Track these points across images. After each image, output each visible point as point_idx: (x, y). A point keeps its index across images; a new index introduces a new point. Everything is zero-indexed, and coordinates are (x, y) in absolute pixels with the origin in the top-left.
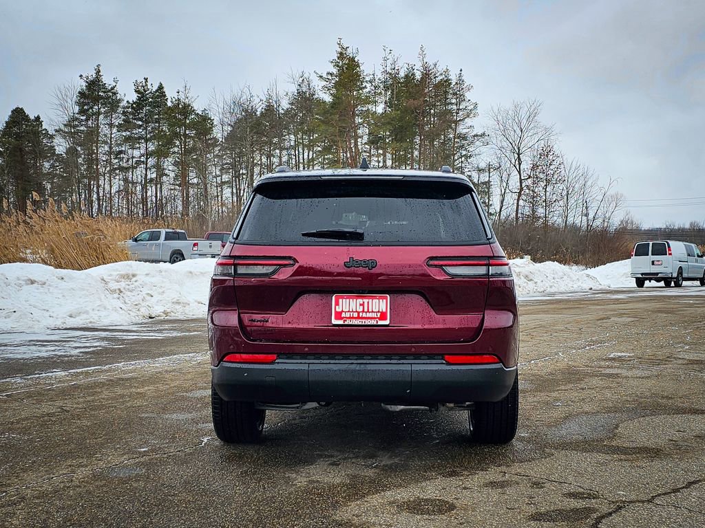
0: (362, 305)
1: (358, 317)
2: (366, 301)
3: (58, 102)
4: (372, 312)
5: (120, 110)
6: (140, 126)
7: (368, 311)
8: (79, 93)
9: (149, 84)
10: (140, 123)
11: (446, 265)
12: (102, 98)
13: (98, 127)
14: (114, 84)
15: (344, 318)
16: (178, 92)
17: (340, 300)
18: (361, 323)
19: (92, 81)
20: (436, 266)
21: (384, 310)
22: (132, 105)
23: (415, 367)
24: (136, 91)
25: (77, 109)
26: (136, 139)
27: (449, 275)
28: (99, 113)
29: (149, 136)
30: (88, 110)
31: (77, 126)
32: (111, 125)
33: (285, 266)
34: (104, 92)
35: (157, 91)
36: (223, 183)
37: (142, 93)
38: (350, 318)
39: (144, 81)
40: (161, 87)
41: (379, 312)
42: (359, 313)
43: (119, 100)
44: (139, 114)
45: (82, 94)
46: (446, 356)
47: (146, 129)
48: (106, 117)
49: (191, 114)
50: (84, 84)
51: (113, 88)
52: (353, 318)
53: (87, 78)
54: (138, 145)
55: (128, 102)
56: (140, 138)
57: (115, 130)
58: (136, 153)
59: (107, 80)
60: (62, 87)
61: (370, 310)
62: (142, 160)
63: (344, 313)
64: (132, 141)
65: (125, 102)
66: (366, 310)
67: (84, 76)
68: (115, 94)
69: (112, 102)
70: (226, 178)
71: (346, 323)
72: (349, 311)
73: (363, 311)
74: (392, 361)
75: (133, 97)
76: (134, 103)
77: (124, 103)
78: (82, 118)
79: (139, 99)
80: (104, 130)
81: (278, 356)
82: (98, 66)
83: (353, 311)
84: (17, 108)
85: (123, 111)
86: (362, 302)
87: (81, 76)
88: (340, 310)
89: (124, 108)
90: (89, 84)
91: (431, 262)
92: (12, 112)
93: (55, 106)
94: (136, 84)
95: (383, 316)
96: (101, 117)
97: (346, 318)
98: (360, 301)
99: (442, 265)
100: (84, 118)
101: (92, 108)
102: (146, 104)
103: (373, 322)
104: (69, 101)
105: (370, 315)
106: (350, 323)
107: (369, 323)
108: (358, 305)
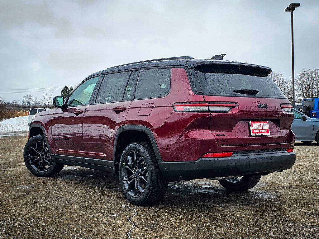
1: (260, 132)
2: (261, 124)
4: (264, 129)
7: (263, 129)
15: (255, 132)
17: (253, 124)
18: (261, 135)
21: (268, 129)
33: (234, 107)
41: (266, 129)
42: (259, 130)
66: (262, 129)
71: (256, 135)
72: (256, 129)
73: (261, 129)
74: (274, 152)
81: (233, 153)
88: (253, 129)
95: (267, 132)
98: (259, 124)
103: (264, 134)
105: (263, 131)
106: (258, 135)
107: (264, 135)
108: (259, 126)
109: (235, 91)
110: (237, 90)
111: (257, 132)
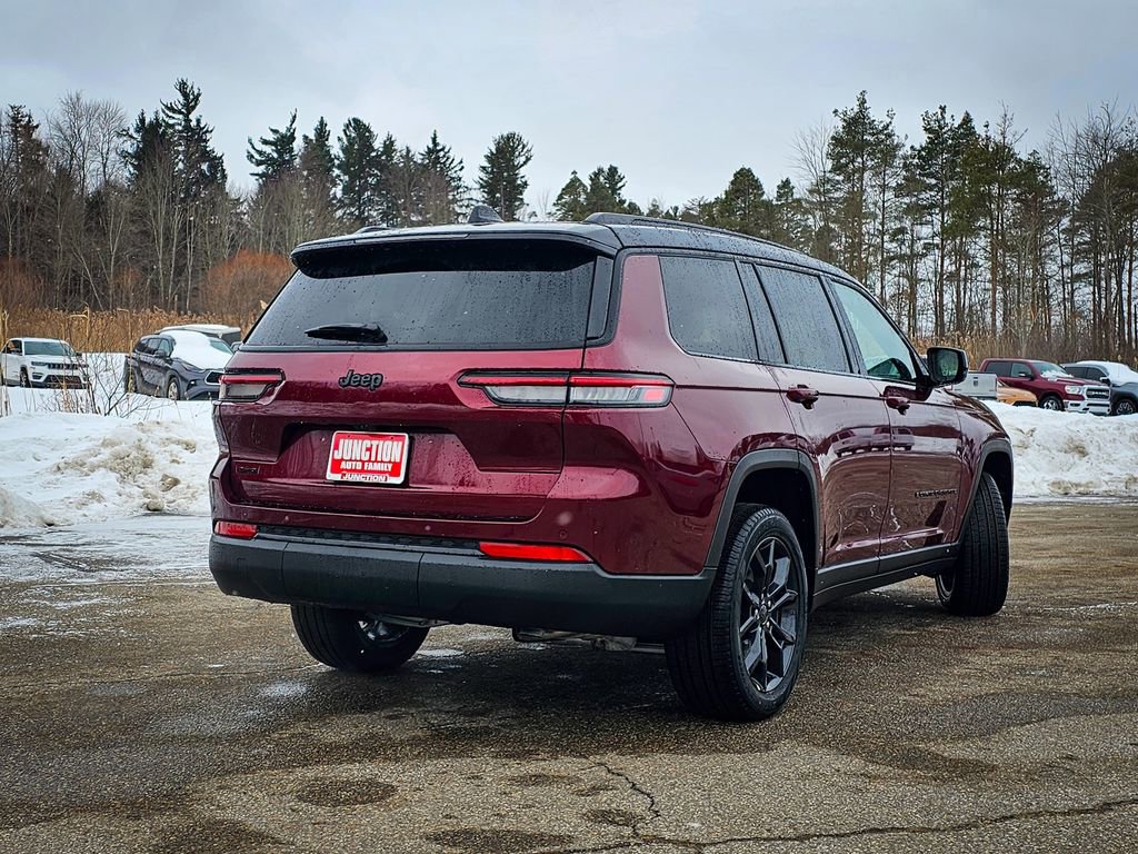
0: (369, 449)
1: (362, 471)
2: (375, 443)
3: (800, 156)
4: (382, 462)
5: (898, 162)
6: (931, 188)
7: (376, 461)
8: (833, 138)
9: (947, 116)
10: (933, 181)
11: (488, 385)
12: (868, 143)
13: (863, 191)
14: (888, 120)
15: (343, 470)
16: (987, 126)
17: (342, 441)
18: (363, 480)
19: (852, 118)
20: (473, 385)
21: (399, 461)
22: (919, 151)
23: (427, 559)
24: (926, 129)
25: (829, 164)
26: (925, 207)
27: (494, 400)
28: (864, 169)
29: (946, 202)
30: (847, 165)
31: (829, 191)
32: (884, 188)
33: (273, 383)
34: (873, 134)
35: (960, 126)
36: (1077, 278)
37: (935, 131)
38: (351, 471)
39: (939, 111)
40: (967, 120)
41: (390, 462)
42: (363, 462)
43: (897, 145)
44: (930, 166)
45: (837, 141)
46: (482, 543)
47: (942, 190)
48: (876, 174)
49: (1008, 161)
50: (841, 124)
51: (886, 127)
52: (355, 471)
53: (845, 113)
54: (929, 218)
55: (912, 147)
56: (932, 206)
57: (889, 195)
58: (925, 231)
59: (877, 115)
60: (807, 132)
61: (379, 459)
62: (935, 242)
63: (343, 463)
64: (918, 212)
65: (907, 148)
66: (373, 459)
67: (840, 111)
68: (889, 136)
69: (886, 151)
70: (1080, 268)
71: (345, 479)
72: (351, 460)
73: (369, 461)
74: (397, 546)
75: (921, 139)
76: (923, 149)
77: (906, 150)
78: (837, 178)
79: (931, 142)
80: (872, 195)
81: (258, 528)
82: (863, 93)
83: (356, 460)
84: (742, 170)
85: (905, 163)
86: (369, 446)
87: (836, 111)
88: (339, 457)
89: (905, 158)
90: (849, 124)
91: (466, 379)
92: (735, 175)
93: (796, 163)
94: (926, 117)
95: (395, 472)
96: (867, 175)
97: (346, 470)
98: (367, 443)
99: (483, 385)
100: (841, 178)
101: (853, 161)
102: (943, 150)
103: (380, 479)
104: (818, 153)
105: (377, 467)
106: (350, 479)
107: (375, 481)
108: (364, 449)
109: (311, 334)
110: (317, 328)
111: (352, 471)
